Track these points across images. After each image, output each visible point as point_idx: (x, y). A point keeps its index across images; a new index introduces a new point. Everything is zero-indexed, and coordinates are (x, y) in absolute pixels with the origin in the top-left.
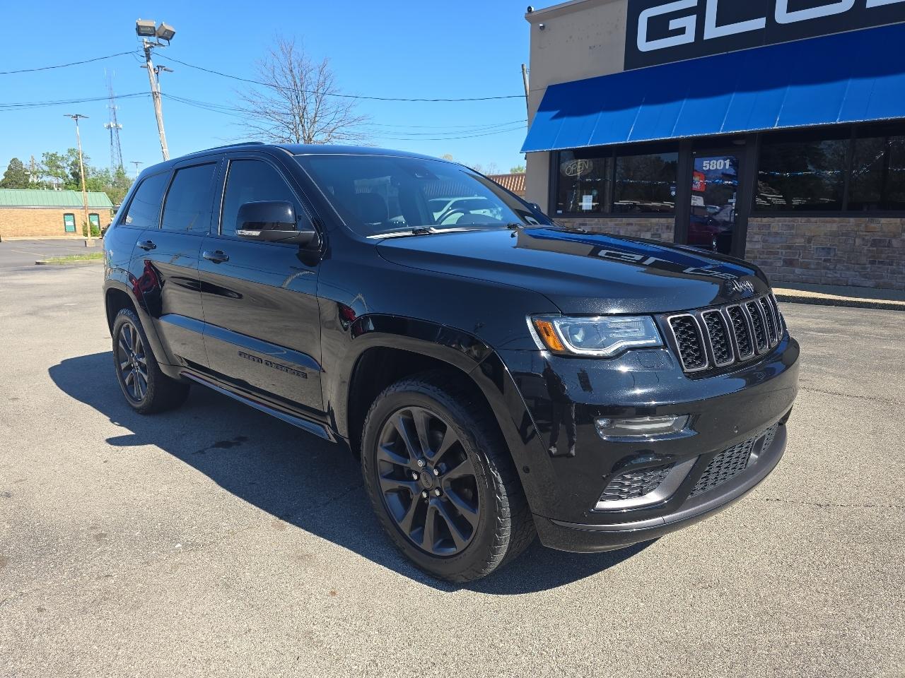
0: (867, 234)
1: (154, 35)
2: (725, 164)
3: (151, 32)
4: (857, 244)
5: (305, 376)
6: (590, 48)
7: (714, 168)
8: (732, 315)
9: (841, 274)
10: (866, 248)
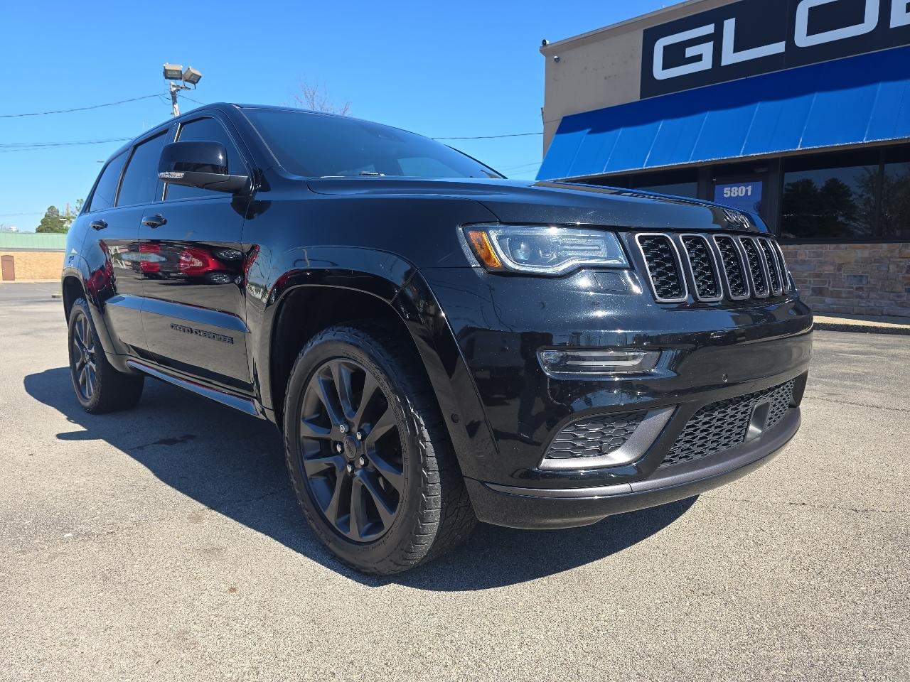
0: (901, 260)
1: (181, 79)
2: (747, 191)
3: (177, 76)
4: (891, 271)
5: (232, 341)
6: (606, 78)
7: (736, 195)
8: (722, 247)
9: (875, 303)
10: (901, 275)
